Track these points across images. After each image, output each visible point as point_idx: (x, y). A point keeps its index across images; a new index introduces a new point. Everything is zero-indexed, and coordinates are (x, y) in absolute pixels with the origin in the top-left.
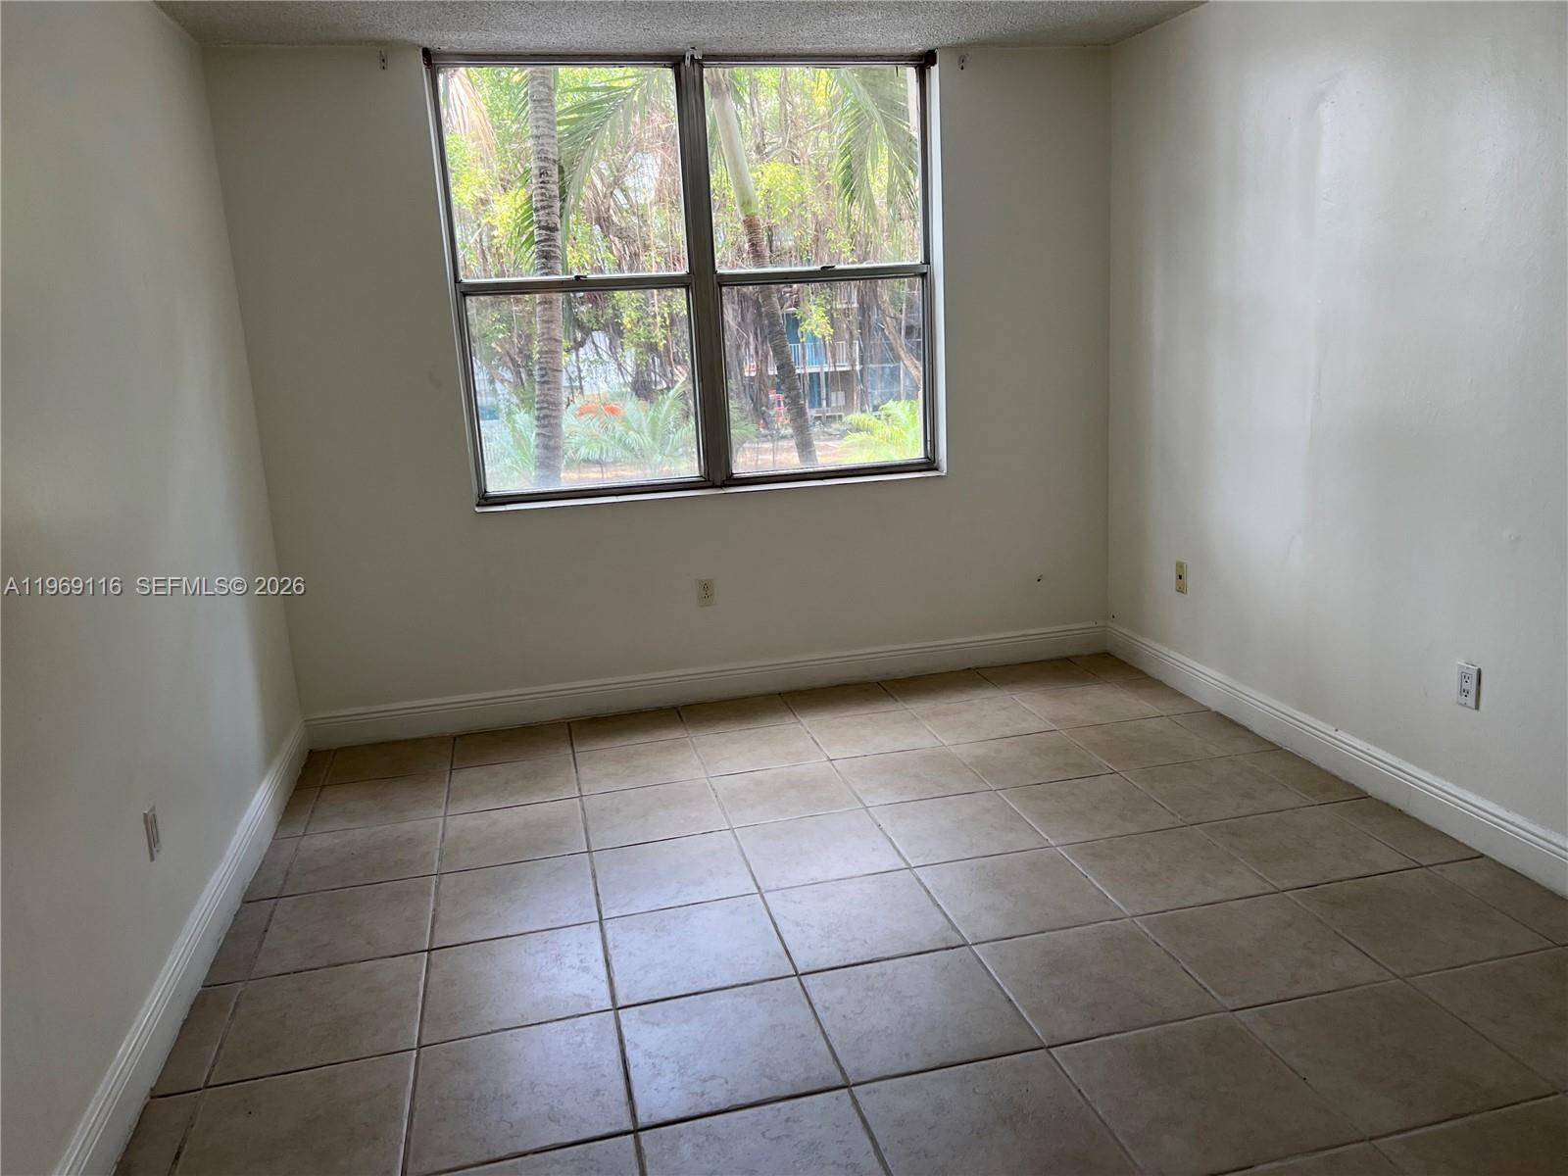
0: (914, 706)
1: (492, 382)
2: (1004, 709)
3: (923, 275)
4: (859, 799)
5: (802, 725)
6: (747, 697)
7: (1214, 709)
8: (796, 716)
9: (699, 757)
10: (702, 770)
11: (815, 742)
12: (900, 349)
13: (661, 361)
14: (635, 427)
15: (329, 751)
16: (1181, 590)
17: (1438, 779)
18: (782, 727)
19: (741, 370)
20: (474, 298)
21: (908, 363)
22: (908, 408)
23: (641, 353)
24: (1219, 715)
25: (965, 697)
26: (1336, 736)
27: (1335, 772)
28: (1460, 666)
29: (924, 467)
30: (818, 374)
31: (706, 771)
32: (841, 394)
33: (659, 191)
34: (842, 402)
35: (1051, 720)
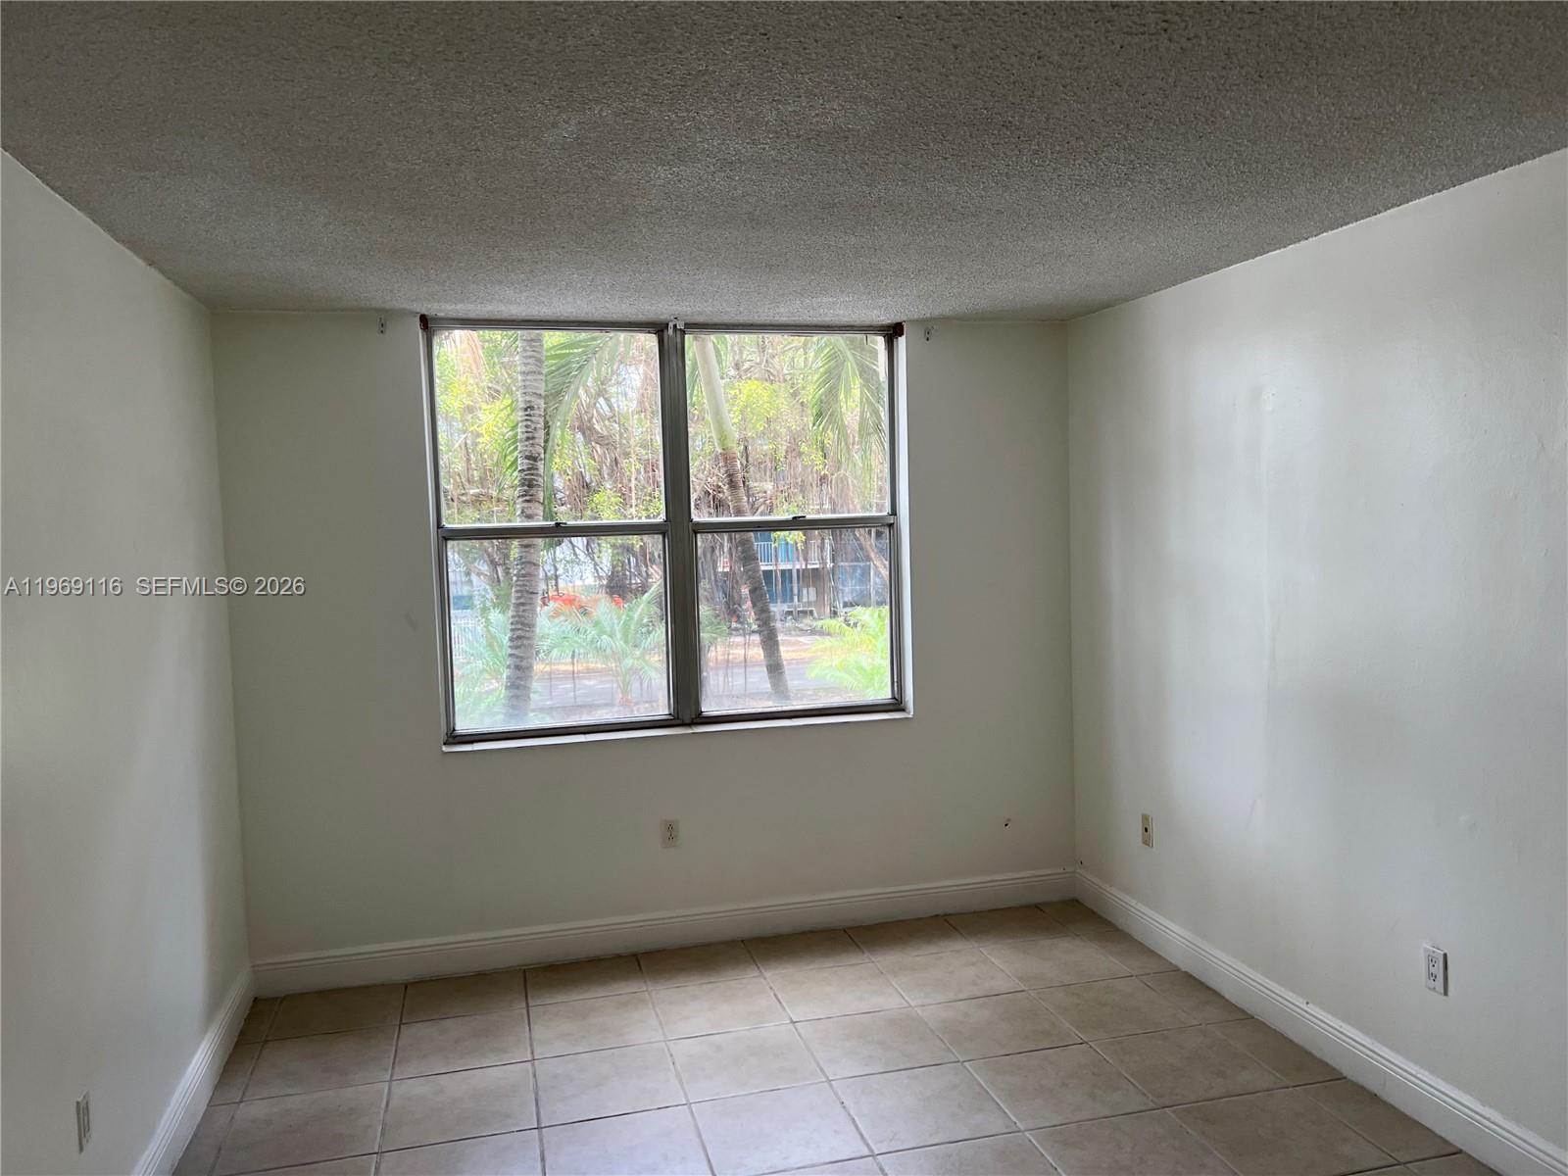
0: (880, 958)
1: (468, 574)
2: (973, 964)
3: (891, 526)
4: (822, 1070)
5: (765, 979)
6: (709, 945)
7: (1183, 969)
8: (758, 968)
9: (657, 1015)
10: (660, 1031)
11: (779, 1000)
12: (870, 550)
13: (637, 560)
14: (608, 629)
15: (275, 999)
16: (1147, 842)
17: (1412, 1065)
18: (745, 981)
19: (715, 568)
20: (455, 543)
21: (878, 564)
22: (876, 615)
23: (618, 554)
24: (1189, 977)
25: (933, 949)
26: (1307, 1009)
27: (1308, 1047)
28: (1426, 950)
29: (891, 708)
30: (790, 571)
31: (664, 1034)
32: (812, 591)
33: (641, 403)
34: (813, 598)
35: (1021, 979)
